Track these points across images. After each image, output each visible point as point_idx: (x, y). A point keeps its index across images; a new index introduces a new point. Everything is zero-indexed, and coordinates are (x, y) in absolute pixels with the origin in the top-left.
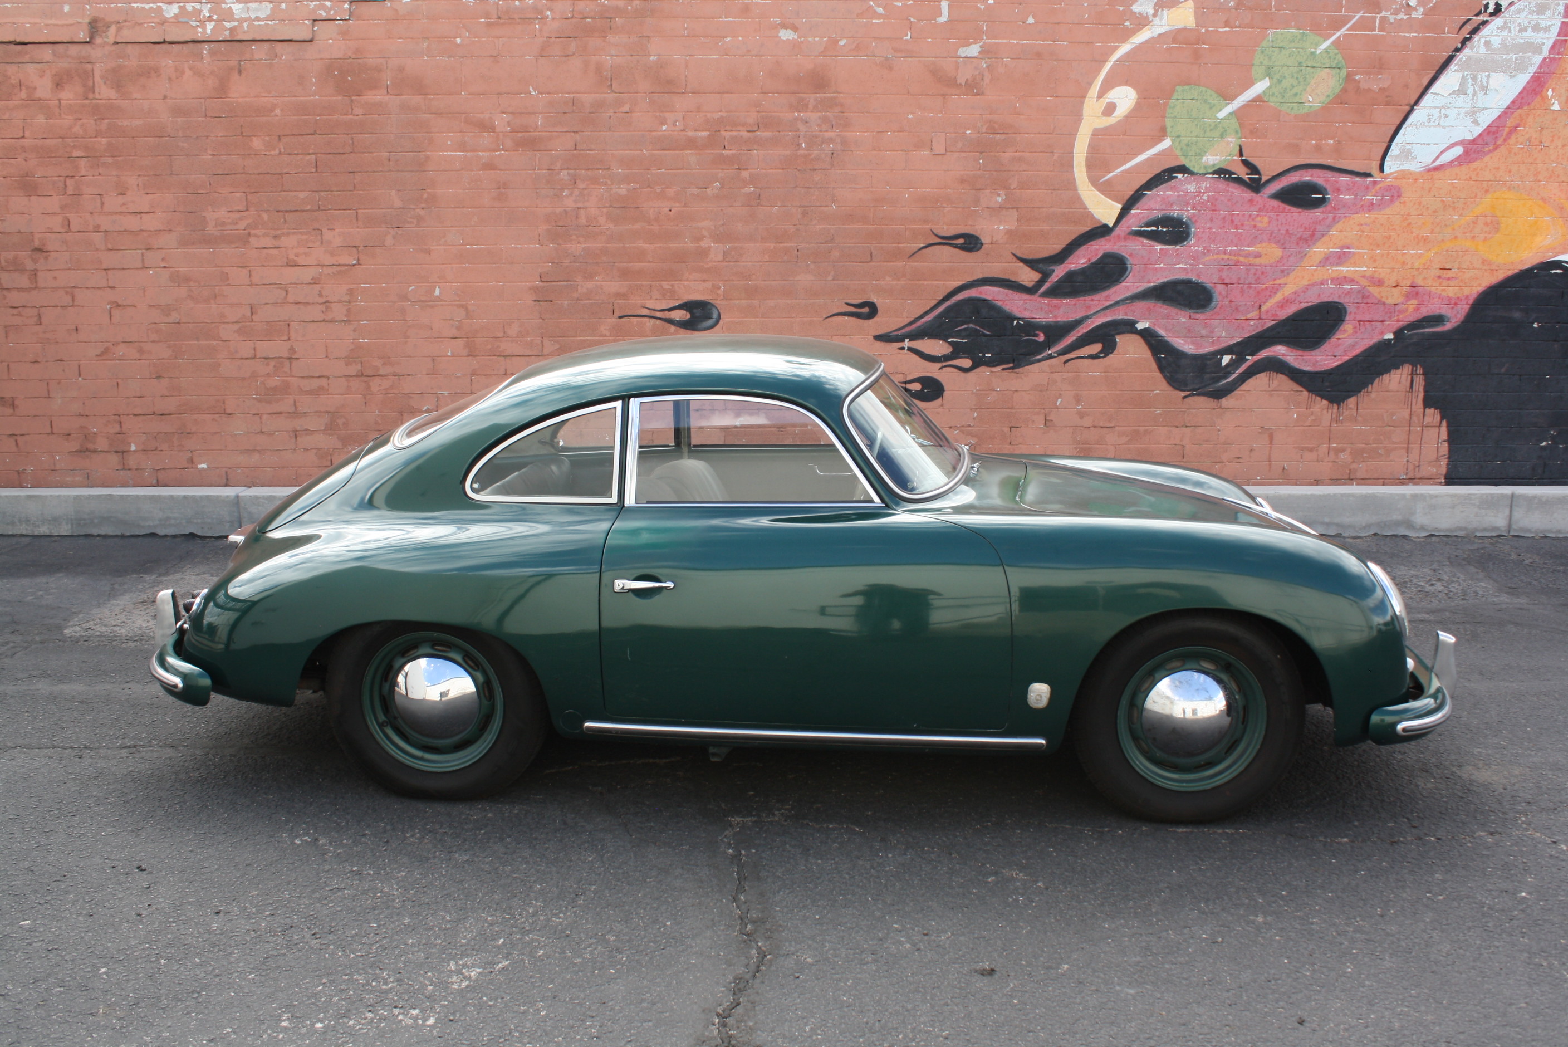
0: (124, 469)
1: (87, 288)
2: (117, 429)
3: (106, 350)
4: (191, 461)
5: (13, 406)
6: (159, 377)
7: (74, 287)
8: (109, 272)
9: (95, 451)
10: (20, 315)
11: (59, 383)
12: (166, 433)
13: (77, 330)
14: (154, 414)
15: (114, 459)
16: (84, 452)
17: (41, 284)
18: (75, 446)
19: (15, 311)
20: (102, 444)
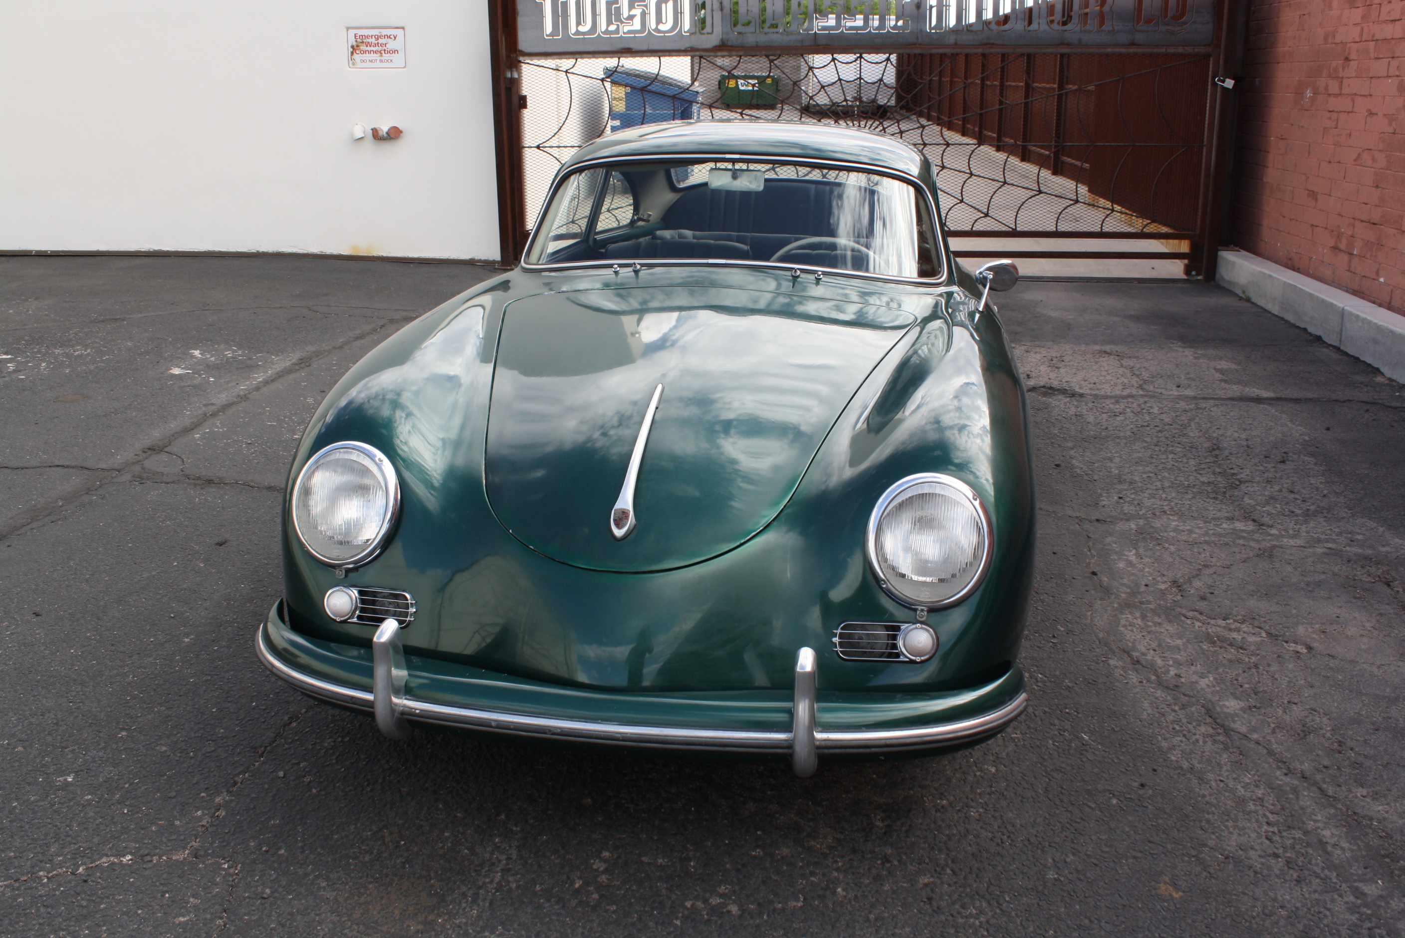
0: (1349, 271)
1: (1361, 95)
2: (1350, 233)
3: (1359, 155)
4: (1377, 273)
5: (1316, 199)
6: (1377, 187)
7: (1355, 94)
8: (1373, 80)
9: (1340, 250)
10: (1330, 118)
11: (1335, 183)
12: (1372, 242)
13: (1350, 135)
14: (1369, 222)
15: (1346, 257)
16: (1335, 248)
17: (1343, 91)
18: (1331, 243)
19: (1328, 115)
20: (1343, 246)
